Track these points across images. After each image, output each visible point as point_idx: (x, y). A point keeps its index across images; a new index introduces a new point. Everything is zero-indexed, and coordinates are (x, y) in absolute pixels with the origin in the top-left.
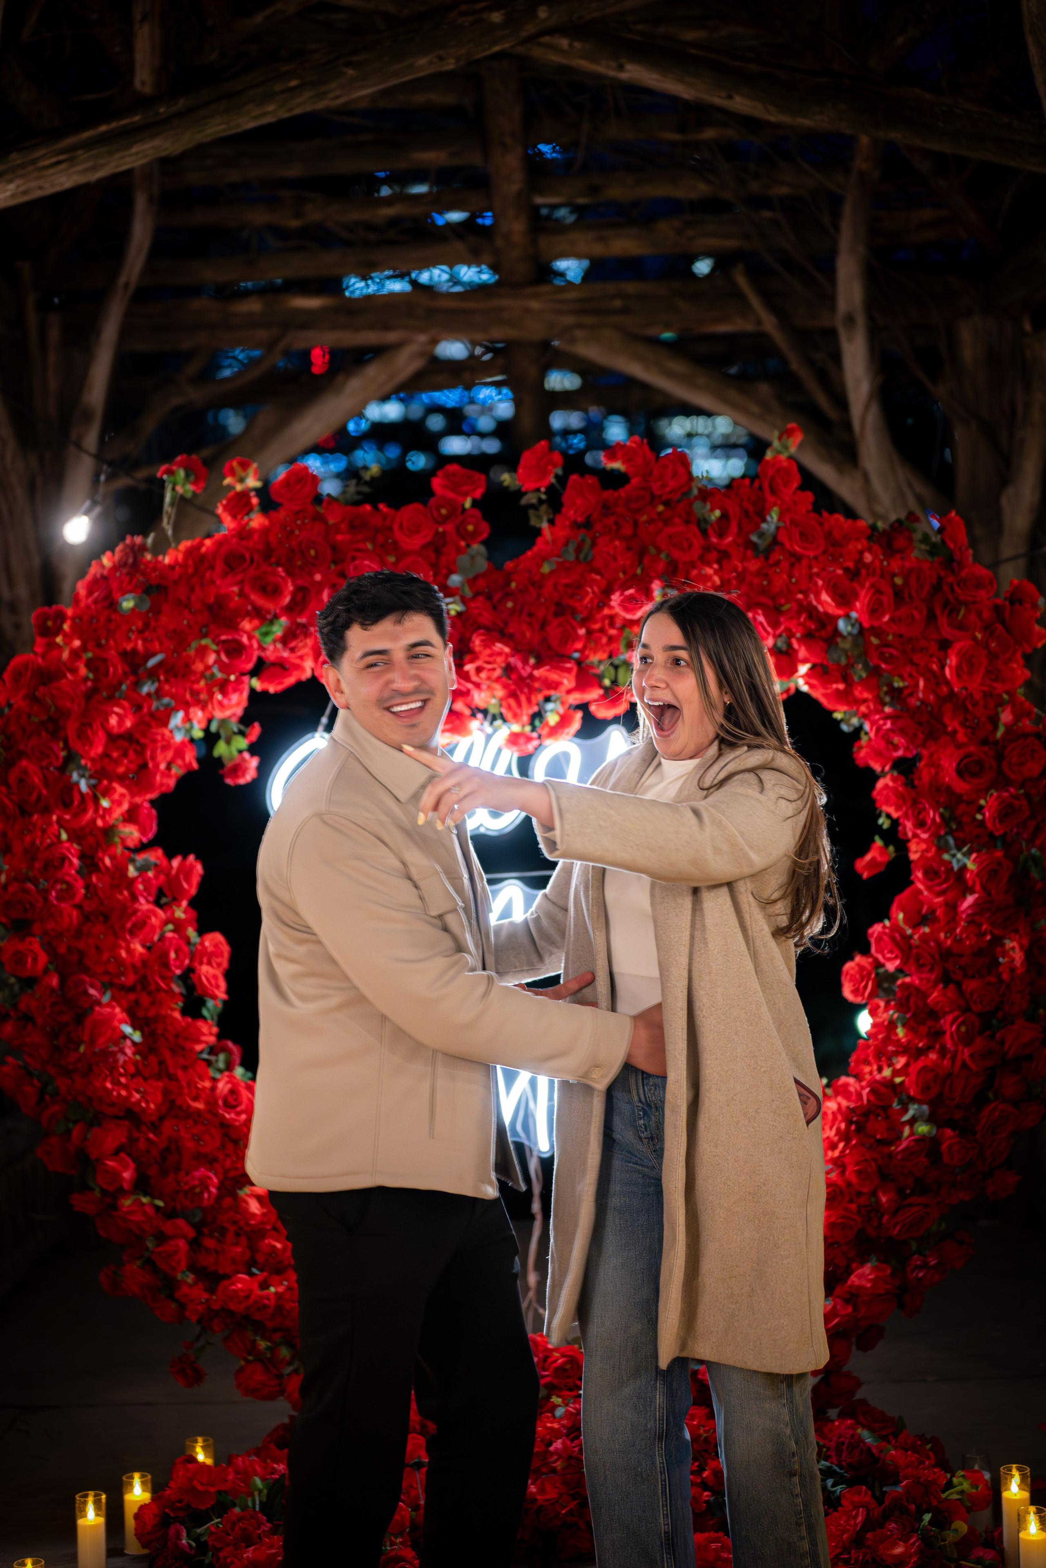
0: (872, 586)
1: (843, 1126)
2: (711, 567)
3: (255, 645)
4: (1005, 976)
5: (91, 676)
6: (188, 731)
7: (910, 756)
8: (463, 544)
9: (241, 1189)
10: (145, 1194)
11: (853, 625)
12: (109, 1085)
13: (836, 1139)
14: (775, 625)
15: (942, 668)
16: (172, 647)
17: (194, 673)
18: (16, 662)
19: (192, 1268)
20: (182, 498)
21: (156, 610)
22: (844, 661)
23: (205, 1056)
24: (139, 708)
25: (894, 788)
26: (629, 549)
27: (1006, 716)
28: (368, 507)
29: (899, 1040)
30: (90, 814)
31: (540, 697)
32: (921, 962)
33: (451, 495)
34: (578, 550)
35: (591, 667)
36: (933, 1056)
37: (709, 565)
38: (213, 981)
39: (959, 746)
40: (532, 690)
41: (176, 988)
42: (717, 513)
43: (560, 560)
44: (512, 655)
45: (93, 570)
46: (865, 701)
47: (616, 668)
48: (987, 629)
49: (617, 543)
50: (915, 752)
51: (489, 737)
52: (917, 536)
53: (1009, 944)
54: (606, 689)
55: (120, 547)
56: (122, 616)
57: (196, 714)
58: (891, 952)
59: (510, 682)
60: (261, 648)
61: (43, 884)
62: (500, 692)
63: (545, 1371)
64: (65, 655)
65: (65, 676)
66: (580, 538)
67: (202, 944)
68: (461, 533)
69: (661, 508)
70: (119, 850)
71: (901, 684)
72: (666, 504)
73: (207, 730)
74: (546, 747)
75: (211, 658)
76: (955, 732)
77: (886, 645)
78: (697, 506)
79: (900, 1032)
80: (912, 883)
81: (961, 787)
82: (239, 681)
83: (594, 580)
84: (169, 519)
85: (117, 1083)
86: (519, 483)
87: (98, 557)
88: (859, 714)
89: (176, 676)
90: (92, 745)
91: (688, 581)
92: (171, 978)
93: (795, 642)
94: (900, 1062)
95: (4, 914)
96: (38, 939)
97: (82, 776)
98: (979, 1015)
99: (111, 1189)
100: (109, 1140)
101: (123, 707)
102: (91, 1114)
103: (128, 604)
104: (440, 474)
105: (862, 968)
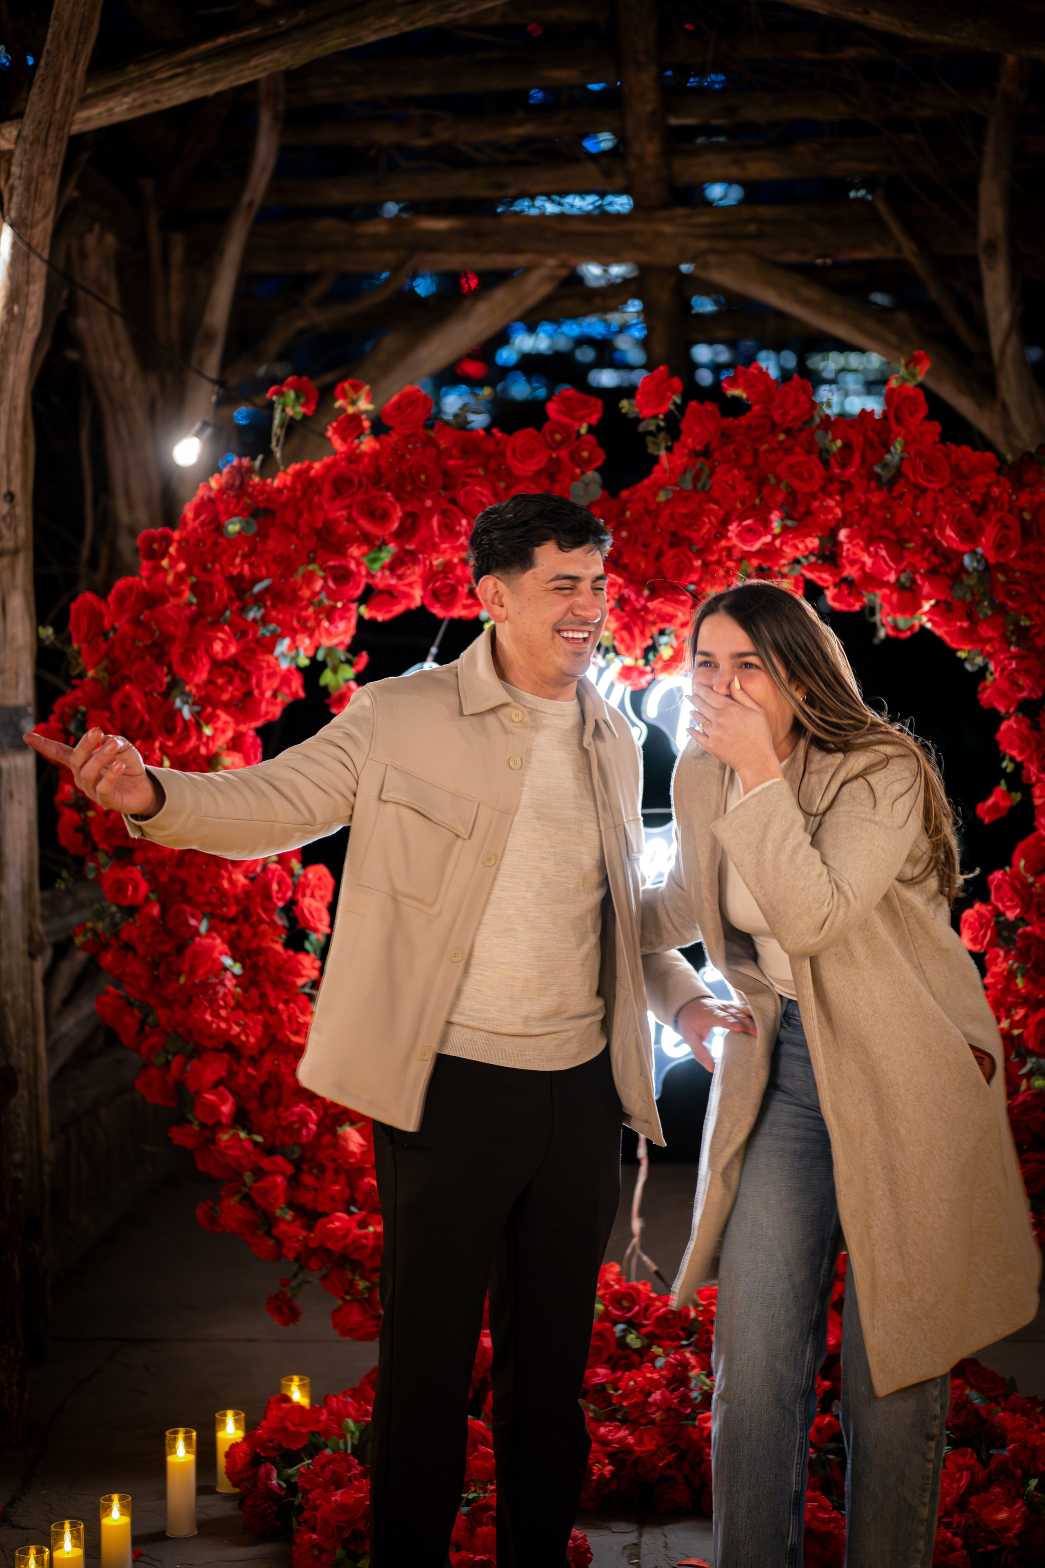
0: (1000, 521)
2: (833, 499)
3: (364, 572)
5: (195, 600)
6: (294, 659)
7: (1034, 696)
8: (578, 471)
9: (340, 1126)
10: (244, 1128)
11: (979, 561)
12: (208, 1017)
14: (897, 558)
16: (279, 572)
17: (301, 599)
18: (120, 584)
19: (291, 1205)
20: (292, 419)
21: (263, 534)
22: (967, 598)
23: (307, 990)
24: (244, 634)
25: (1017, 731)
26: (748, 478)
29: (1018, 991)
30: (193, 742)
31: (655, 630)
32: (1043, 910)
33: (565, 420)
34: (696, 479)
37: (830, 497)
38: (315, 915)
40: (645, 623)
41: (279, 920)
42: (839, 443)
43: (677, 489)
44: (626, 587)
45: (201, 492)
46: (990, 640)
49: (736, 472)
50: (1040, 694)
51: (601, 671)
55: (227, 469)
56: (228, 540)
57: (303, 642)
58: (1011, 900)
59: (623, 614)
60: (370, 575)
62: (613, 625)
63: (646, 1319)
64: (170, 578)
65: (169, 600)
66: (698, 466)
67: (305, 876)
68: (575, 459)
69: (782, 437)
71: (1028, 623)
72: (788, 432)
73: (313, 659)
74: (660, 681)
75: (318, 585)
77: (1014, 582)
78: (819, 435)
79: (1020, 982)
80: (1035, 829)
82: (346, 608)
83: (711, 510)
84: (278, 441)
85: (217, 1015)
86: (636, 410)
87: (206, 479)
88: (982, 653)
89: (283, 602)
90: (196, 671)
91: (808, 513)
92: (273, 910)
93: (918, 577)
94: (1018, 1015)
95: (106, 842)
96: (139, 867)
97: (185, 703)
99: (209, 1122)
100: (208, 1073)
101: (227, 633)
102: (190, 1046)
103: (234, 527)
104: (555, 398)
105: (981, 916)
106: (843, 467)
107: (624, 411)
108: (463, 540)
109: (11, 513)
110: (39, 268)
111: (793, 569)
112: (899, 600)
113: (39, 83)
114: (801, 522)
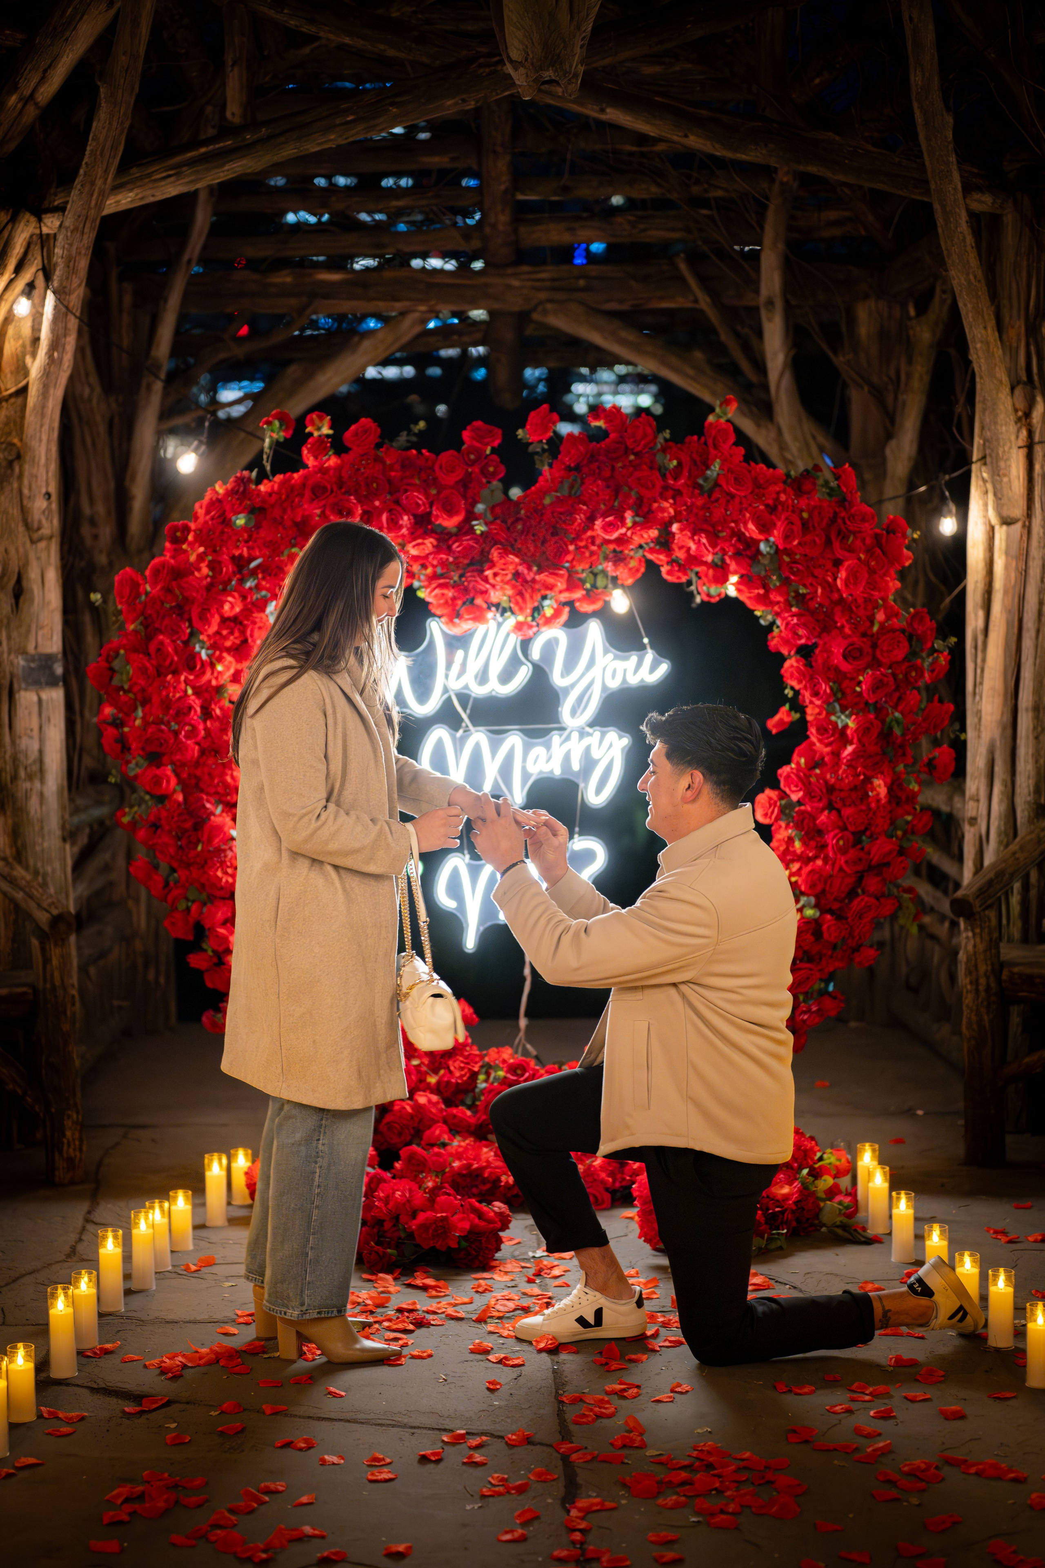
0: (787, 519)
2: (668, 502)
4: (872, 805)
5: (210, 574)
7: (809, 644)
8: (484, 480)
11: (771, 547)
12: (219, 874)
14: (713, 546)
15: (835, 579)
16: (269, 553)
18: (153, 562)
20: (278, 442)
21: (258, 526)
22: (763, 573)
24: (244, 598)
25: (798, 667)
27: (880, 616)
28: (414, 452)
29: (796, 850)
30: (208, 675)
31: (539, 596)
32: (813, 794)
33: (477, 444)
34: (571, 487)
35: (577, 573)
36: (819, 862)
37: (666, 500)
39: (846, 637)
40: (534, 590)
42: (673, 463)
43: (556, 494)
44: (520, 565)
45: (209, 495)
46: (778, 603)
47: (595, 575)
48: (869, 551)
49: (599, 482)
50: (814, 641)
51: (499, 625)
52: (820, 482)
54: (587, 590)
55: (231, 480)
56: (233, 529)
58: (794, 787)
59: (518, 584)
61: (174, 726)
62: (510, 592)
64: (193, 558)
65: (193, 574)
66: (572, 478)
68: (484, 472)
69: (632, 457)
70: (226, 703)
71: (804, 591)
72: (636, 454)
74: (541, 633)
76: (843, 627)
77: (795, 562)
78: (658, 457)
79: (797, 844)
80: (808, 737)
81: (845, 667)
83: (581, 509)
84: (268, 458)
85: (226, 873)
86: (528, 436)
87: (211, 484)
88: (772, 612)
89: (270, 575)
90: (209, 625)
91: (650, 511)
93: (727, 558)
94: (797, 867)
95: (143, 749)
96: (169, 767)
97: (202, 648)
98: (853, 833)
99: (221, 949)
100: (220, 914)
101: (234, 597)
102: (204, 896)
103: (240, 521)
104: (469, 428)
105: (770, 799)
106: (676, 479)
107: (519, 437)
108: (403, 530)
109: (49, 508)
110: (73, 323)
111: (636, 552)
112: (714, 576)
113: (79, 187)
114: (647, 518)
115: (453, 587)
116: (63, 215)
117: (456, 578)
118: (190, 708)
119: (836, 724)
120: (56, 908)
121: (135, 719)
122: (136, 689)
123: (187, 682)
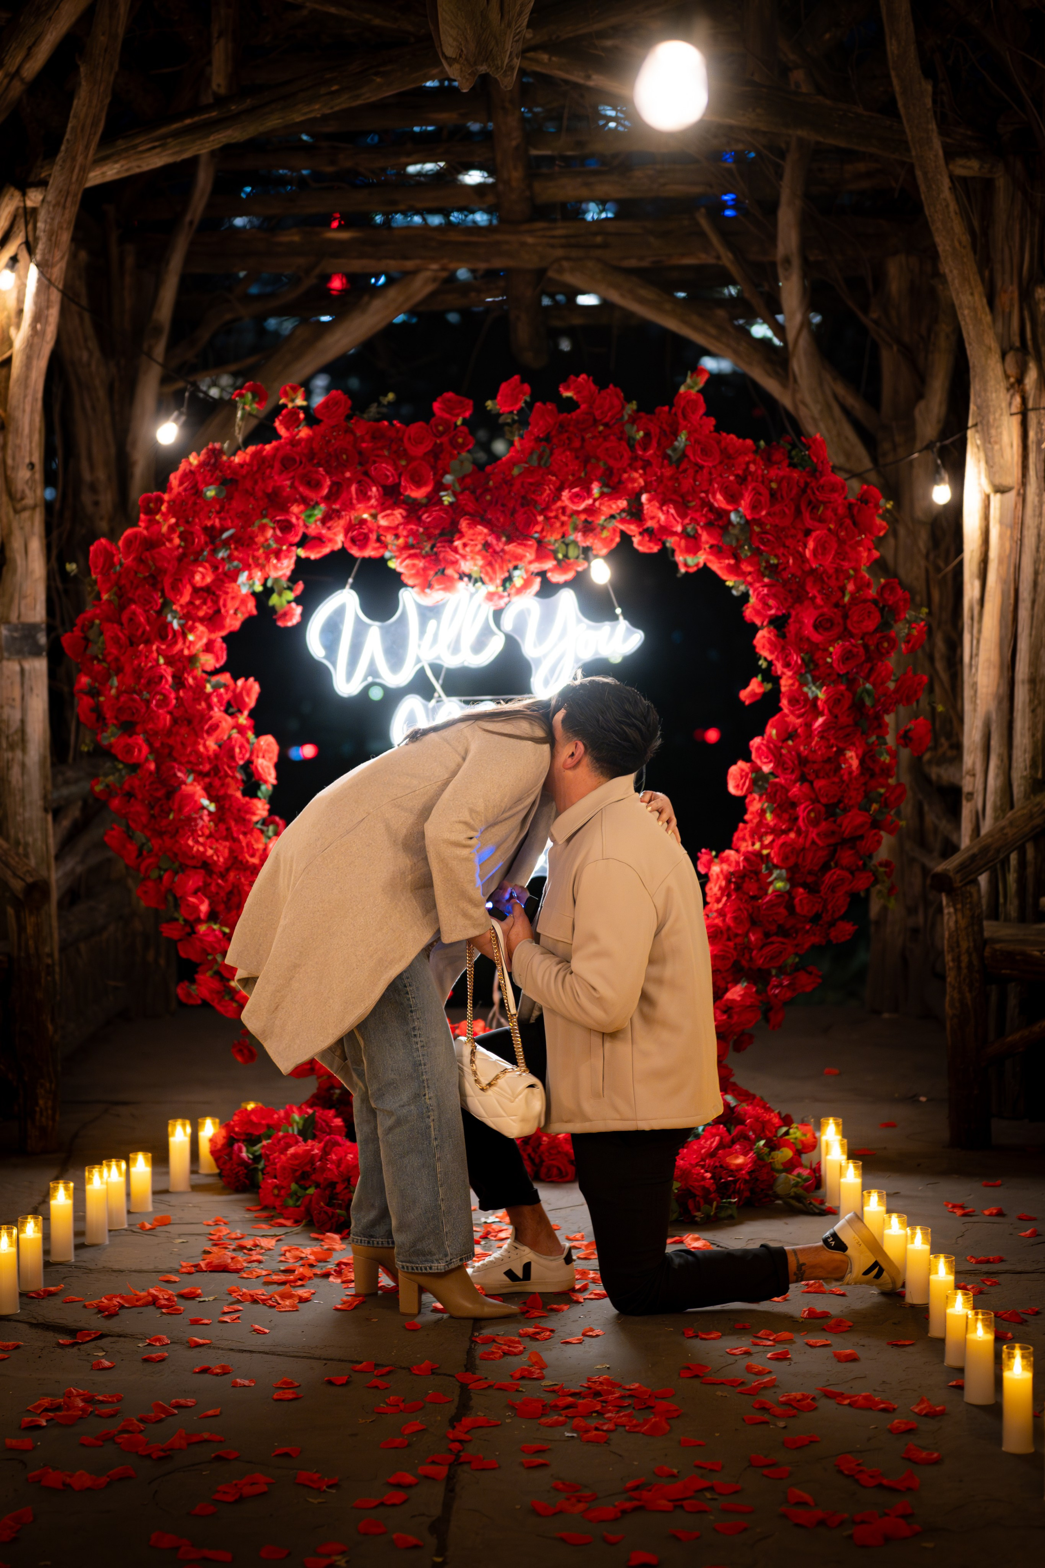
0: (754, 489)
1: (723, 883)
2: (638, 472)
3: (301, 524)
4: (846, 777)
5: (183, 544)
6: (252, 586)
7: (780, 614)
8: (456, 452)
10: (216, 923)
11: (741, 517)
12: (190, 842)
13: (719, 894)
14: (682, 515)
15: (805, 549)
16: (241, 524)
17: (256, 544)
18: (127, 533)
20: (250, 414)
21: (229, 497)
22: (735, 544)
23: (260, 826)
24: (215, 568)
25: (769, 638)
26: (577, 458)
27: (850, 587)
28: (386, 423)
29: (768, 824)
30: (179, 646)
31: (511, 566)
32: (786, 766)
33: (447, 416)
34: (540, 458)
35: (549, 544)
36: (792, 835)
37: (636, 471)
38: (266, 770)
39: (816, 608)
40: (503, 560)
41: (239, 776)
42: (641, 433)
43: (527, 466)
44: (490, 535)
45: (184, 466)
46: (750, 573)
47: (567, 545)
48: (840, 521)
49: (569, 453)
50: (786, 611)
51: (472, 595)
53: (850, 754)
54: (559, 560)
55: (204, 451)
56: (206, 501)
57: (257, 574)
58: (766, 758)
59: (488, 554)
60: (306, 526)
61: (146, 695)
62: (480, 562)
64: (164, 529)
65: (164, 544)
66: (542, 449)
67: (258, 743)
68: (454, 444)
69: (601, 428)
70: (199, 673)
71: (776, 561)
72: (606, 425)
73: (264, 585)
74: (515, 603)
75: (270, 533)
76: (814, 597)
77: (765, 532)
78: (627, 427)
79: (769, 816)
80: (781, 708)
81: (817, 638)
82: (288, 550)
83: (550, 480)
84: (240, 429)
85: (197, 842)
86: (498, 407)
87: (186, 456)
88: (746, 582)
89: (243, 546)
90: (181, 595)
91: (620, 482)
92: (235, 767)
93: (699, 528)
94: (768, 840)
95: (117, 718)
96: (141, 736)
97: (174, 617)
98: (826, 806)
99: (191, 918)
100: (191, 883)
101: (205, 568)
102: (177, 864)
103: (211, 493)
104: (439, 399)
105: (742, 770)
107: (489, 408)
108: (373, 502)
109: (32, 478)
110: (56, 296)
111: (609, 523)
112: (687, 544)
113: (60, 163)
114: (614, 489)
115: (424, 557)
116: (46, 190)
117: (427, 548)
118: (162, 677)
119: (806, 694)
120: (31, 876)
121: (111, 688)
122: (109, 658)
123: (158, 650)
